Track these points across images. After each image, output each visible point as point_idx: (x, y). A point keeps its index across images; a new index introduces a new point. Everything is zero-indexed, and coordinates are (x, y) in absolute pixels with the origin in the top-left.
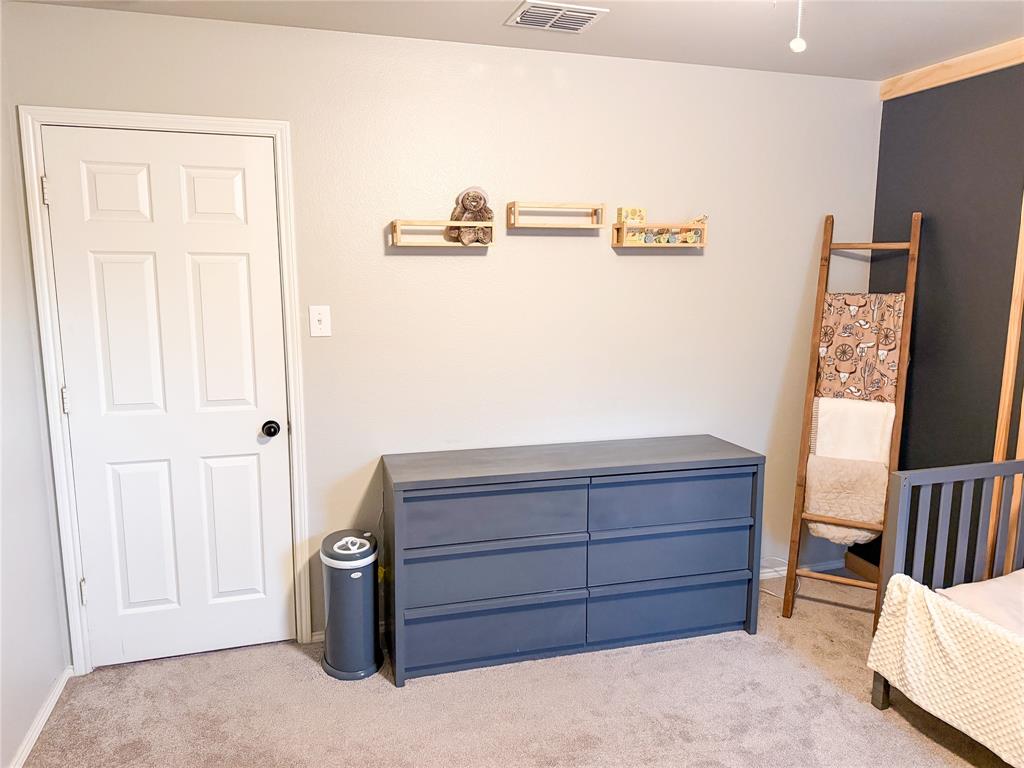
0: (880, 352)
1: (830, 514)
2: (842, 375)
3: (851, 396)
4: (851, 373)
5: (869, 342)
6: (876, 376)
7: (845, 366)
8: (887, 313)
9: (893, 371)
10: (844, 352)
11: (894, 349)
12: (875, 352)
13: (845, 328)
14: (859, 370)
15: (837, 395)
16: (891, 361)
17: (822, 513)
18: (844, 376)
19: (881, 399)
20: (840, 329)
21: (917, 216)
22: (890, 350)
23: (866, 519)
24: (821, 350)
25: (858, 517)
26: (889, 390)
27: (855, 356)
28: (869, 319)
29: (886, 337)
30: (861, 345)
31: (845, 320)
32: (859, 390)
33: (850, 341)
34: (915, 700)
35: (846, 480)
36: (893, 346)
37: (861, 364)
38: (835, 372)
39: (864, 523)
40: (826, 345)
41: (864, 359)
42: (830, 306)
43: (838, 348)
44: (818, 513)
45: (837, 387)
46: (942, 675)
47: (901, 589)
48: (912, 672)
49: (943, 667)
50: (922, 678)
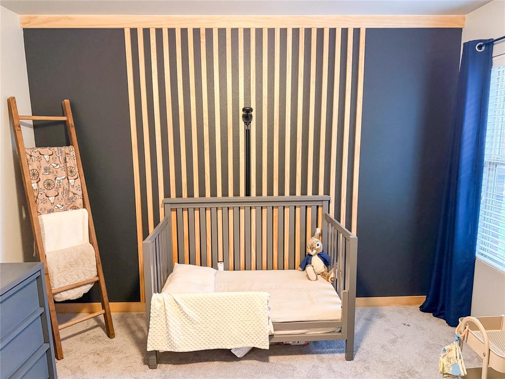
0: (70, 181)
1: (67, 284)
2: (50, 198)
3: (58, 210)
4: (56, 196)
5: (62, 175)
6: (71, 195)
7: (52, 193)
8: (67, 158)
9: (80, 190)
10: (49, 185)
11: (77, 178)
12: (67, 181)
13: (46, 169)
14: (60, 194)
15: (50, 211)
16: (77, 184)
17: (62, 285)
18: (52, 199)
19: (75, 208)
20: (42, 171)
21: (67, 101)
22: (75, 179)
23: (87, 278)
24: (33, 185)
25: (83, 278)
26: (79, 202)
27: (56, 186)
28: (58, 162)
29: (71, 172)
30: (57, 179)
31: (44, 164)
32: (62, 206)
33: (51, 177)
34: (181, 351)
35: (72, 260)
36: (76, 177)
37: (61, 190)
38: (46, 198)
39: (87, 280)
40: (36, 181)
41: (62, 186)
42: (31, 156)
43: (44, 182)
44: (60, 286)
45: (49, 206)
46: (191, 330)
47: (159, 301)
48: (176, 338)
49: (191, 326)
50: (182, 337)
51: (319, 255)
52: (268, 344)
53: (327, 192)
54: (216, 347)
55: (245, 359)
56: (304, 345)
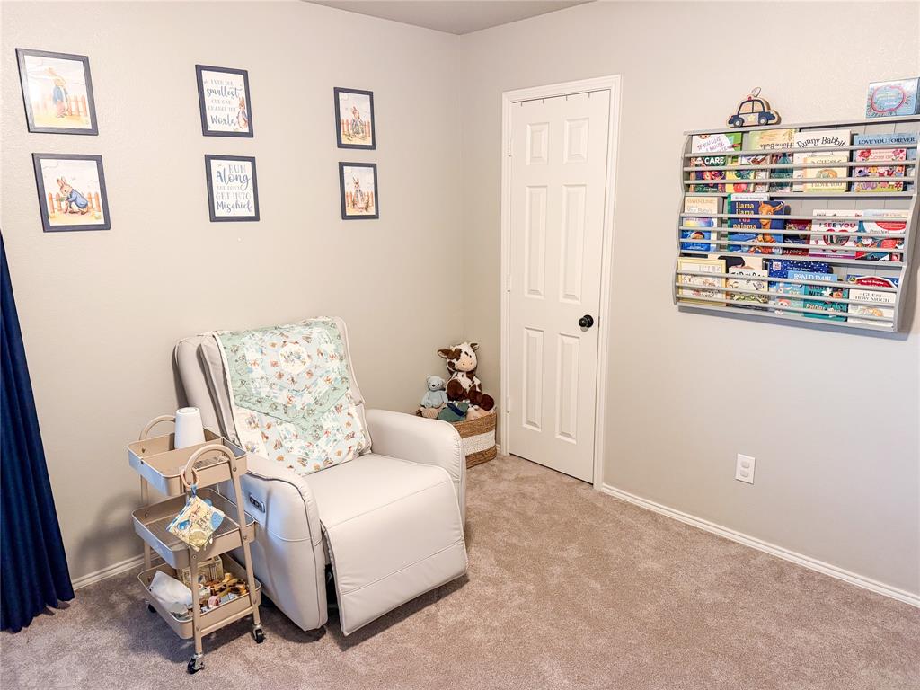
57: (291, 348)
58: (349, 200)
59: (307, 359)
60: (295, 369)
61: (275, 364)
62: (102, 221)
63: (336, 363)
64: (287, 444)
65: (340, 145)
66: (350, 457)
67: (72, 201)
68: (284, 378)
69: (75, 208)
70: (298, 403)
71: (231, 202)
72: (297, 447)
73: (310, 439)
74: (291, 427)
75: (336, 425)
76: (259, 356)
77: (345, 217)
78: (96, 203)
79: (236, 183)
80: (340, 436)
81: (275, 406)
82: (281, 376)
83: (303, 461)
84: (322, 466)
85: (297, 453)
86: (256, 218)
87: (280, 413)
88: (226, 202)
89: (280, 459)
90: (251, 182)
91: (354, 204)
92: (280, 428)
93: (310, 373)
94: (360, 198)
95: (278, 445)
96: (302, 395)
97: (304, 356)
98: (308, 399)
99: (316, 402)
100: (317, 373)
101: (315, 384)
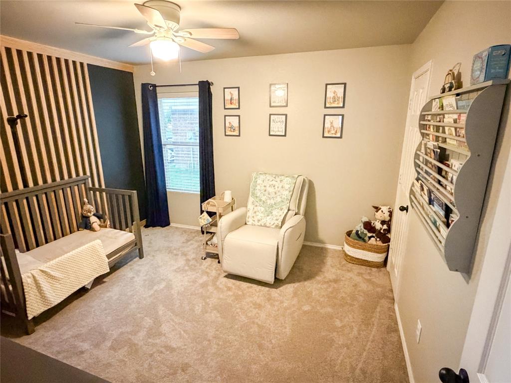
46: (59, 286)
47: (29, 277)
48: (50, 296)
49: (58, 284)
50: (54, 294)
51: (94, 215)
52: (108, 268)
53: (85, 173)
54: (78, 288)
55: (94, 288)
56: (114, 266)
57: (274, 183)
58: (326, 130)
59: (276, 188)
60: (271, 190)
61: (265, 186)
62: (238, 134)
63: (287, 192)
64: (257, 213)
65: (325, 107)
66: (274, 226)
67: (232, 128)
68: (266, 192)
69: (232, 130)
70: (269, 202)
71: (276, 130)
72: (260, 215)
73: (266, 215)
74: (263, 209)
75: (277, 214)
76: (262, 182)
77: (324, 137)
78: (237, 129)
79: (279, 123)
80: (275, 218)
81: (261, 200)
82: (265, 191)
83: (259, 221)
84: (263, 225)
85: (259, 217)
86: (285, 136)
87: (261, 203)
88: (274, 130)
89: (253, 217)
90: (284, 123)
91: (329, 132)
92: (260, 208)
93: (276, 193)
94: (332, 129)
95: (255, 212)
96: (270, 200)
97: (276, 187)
98: (272, 202)
99: (275, 204)
100: (278, 194)
101: (276, 197)
